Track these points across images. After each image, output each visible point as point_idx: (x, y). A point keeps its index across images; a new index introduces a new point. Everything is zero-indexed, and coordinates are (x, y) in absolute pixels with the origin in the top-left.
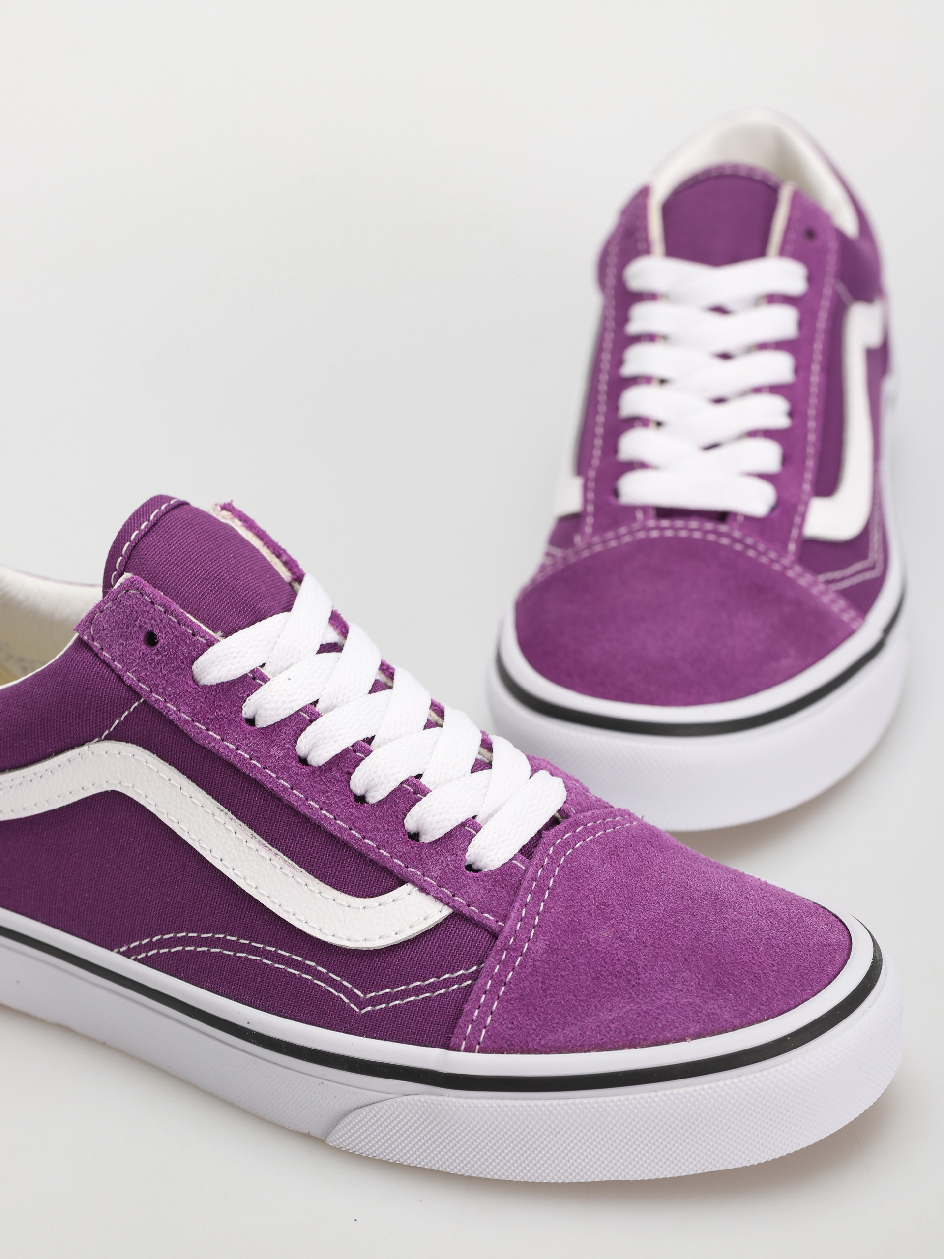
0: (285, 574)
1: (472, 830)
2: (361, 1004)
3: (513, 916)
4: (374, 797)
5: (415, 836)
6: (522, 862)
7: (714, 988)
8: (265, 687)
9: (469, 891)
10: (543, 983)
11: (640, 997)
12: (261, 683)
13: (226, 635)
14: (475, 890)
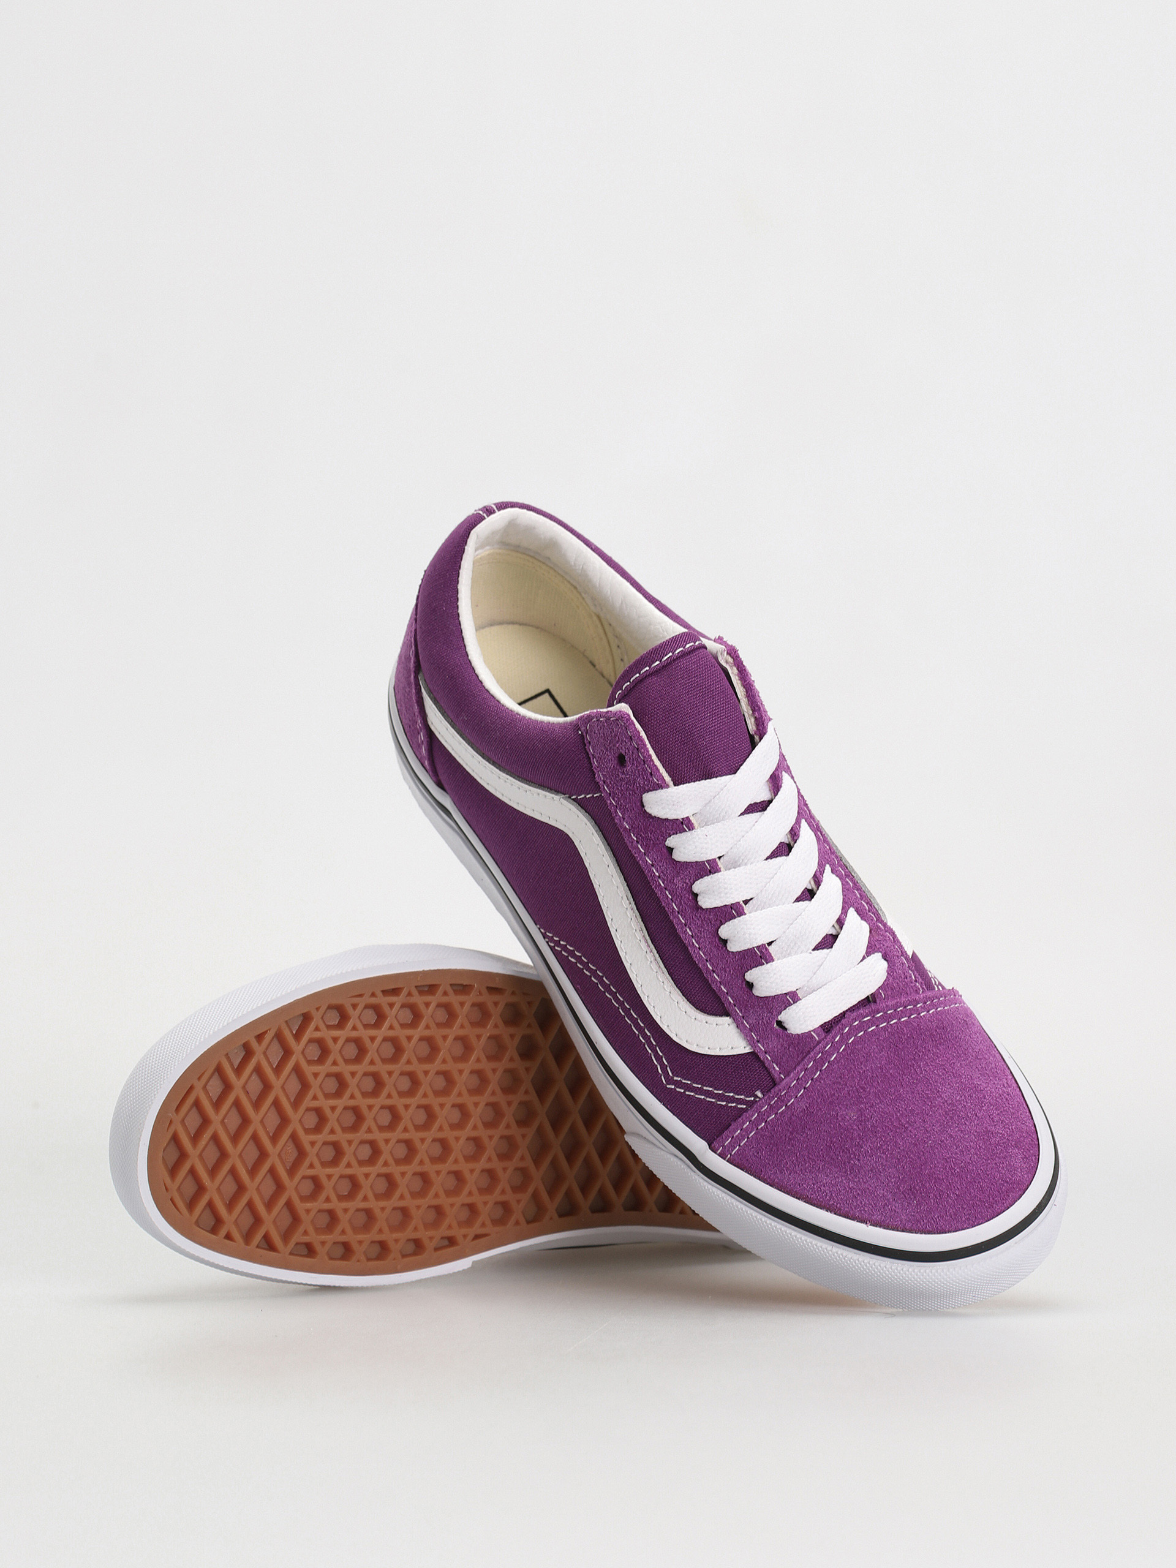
0: (752, 726)
1: (791, 1000)
2: (670, 1081)
3: (792, 1076)
4: (733, 947)
5: (750, 986)
6: (818, 1035)
7: (907, 1191)
8: (688, 834)
9: (770, 1043)
10: (791, 1133)
11: (852, 1175)
12: (686, 829)
13: (677, 783)
14: (774, 1044)
